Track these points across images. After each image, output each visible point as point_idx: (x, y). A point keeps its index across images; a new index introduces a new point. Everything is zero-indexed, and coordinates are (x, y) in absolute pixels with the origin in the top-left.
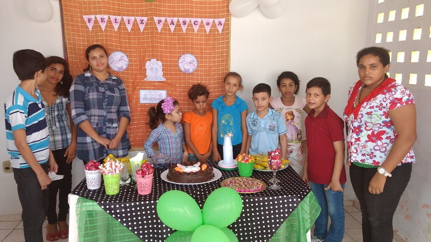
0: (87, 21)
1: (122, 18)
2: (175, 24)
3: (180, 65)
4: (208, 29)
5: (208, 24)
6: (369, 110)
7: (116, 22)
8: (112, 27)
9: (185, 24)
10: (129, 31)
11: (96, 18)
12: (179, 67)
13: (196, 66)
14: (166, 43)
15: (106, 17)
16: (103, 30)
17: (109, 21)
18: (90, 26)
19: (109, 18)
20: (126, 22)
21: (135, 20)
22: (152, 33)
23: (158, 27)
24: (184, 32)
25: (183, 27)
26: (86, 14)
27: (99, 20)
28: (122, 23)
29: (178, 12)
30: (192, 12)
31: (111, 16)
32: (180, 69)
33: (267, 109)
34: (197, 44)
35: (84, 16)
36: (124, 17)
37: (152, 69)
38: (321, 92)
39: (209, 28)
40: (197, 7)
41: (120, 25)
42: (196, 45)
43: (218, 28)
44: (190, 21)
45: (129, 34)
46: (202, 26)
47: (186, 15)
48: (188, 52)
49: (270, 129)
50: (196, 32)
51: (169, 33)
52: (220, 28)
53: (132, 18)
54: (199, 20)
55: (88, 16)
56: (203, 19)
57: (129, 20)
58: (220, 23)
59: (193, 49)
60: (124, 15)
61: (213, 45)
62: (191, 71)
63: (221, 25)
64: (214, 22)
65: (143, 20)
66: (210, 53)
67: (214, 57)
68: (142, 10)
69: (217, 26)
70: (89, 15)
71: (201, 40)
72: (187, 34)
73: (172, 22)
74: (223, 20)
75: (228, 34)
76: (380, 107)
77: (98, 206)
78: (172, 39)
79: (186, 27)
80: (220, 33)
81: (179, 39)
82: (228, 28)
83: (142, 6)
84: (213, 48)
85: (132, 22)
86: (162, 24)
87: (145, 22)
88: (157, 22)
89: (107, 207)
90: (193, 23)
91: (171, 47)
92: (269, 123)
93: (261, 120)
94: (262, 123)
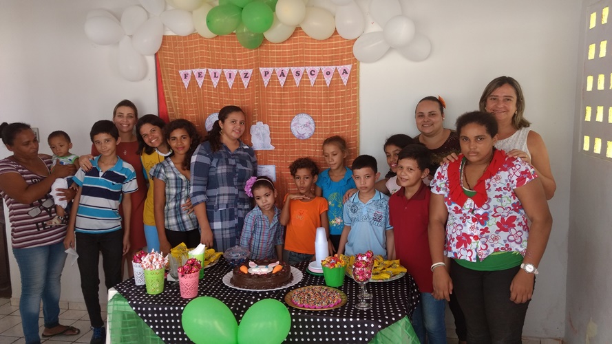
0: (183, 77)
1: (223, 72)
2: (286, 75)
3: (293, 128)
4: (328, 80)
5: (328, 73)
6: (498, 193)
7: (215, 77)
8: (211, 83)
9: (299, 75)
10: (230, 87)
11: (192, 73)
12: (291, 131)
13: (313, 129)
14: (274, 101)
15: (204, 71)
16: (200, 87)
17: (208, 76)
18: (186, 83)
19: (207, 72)
20: (227, 76)
21: (238, 73)
22: (258, 89)
23: (264, 80)
24: (297, 85)
25: (296, 79)
26: (182, 69)
27: (196, 75)
28: (223, 78)
29: (290, 59)
30: (307, 58)
31: (209, 70)
32: (293, 134)
33: (373, 190)
34: (314, 101)
35: (180, 71)
36: (224, 70)
37: (258, 134)
38: (417, 166)
39: (330, 79)
40: (313, 52)
41: (220, 80)
42: (312, 102)
43: (342, 78)
44: (305, 71)
45: (230, 91)
46: (320, 76)
47: (300, 63)
48: (303, 112)
49: (375, 219)
50: (312, 85)
51: (278, 88)
52: (345, 78)
53: (234, 72)
54: (317, 69)
55: (184, 71)
56: (322, 67)
57: (230, 74)
58: (345, 72)
59: (308, 106)
60: (224, 67)
61: (336, 102)
62: (307, 136)
63: (347, 73)
64: (336, 70)
65: (247, 74)
66: (331, 113)
67: (337, 118)
68: (246, 62)
69: (341, 76)
70: (186, 69)
71: (320, 95)
72: (301, 88)
73: (282, 73)
74: (349, 67)
75: (357, 85)
76: (508, 188)
77: (130, 307)
78: (281, 95)
79: (300, 79)
80: (345, 84)
81: (291, 95)
82: (356, 78)
83: (245, 56)
84: (336, 105)
85: (233, 76)
86: (269, 76)
87: (249, 75)
88: (263, 74)
89: (139, 309)
90: (308, 73)
91: (281, 106)
92: (374, 210)
93: (363, 205)
94: (365, 209)
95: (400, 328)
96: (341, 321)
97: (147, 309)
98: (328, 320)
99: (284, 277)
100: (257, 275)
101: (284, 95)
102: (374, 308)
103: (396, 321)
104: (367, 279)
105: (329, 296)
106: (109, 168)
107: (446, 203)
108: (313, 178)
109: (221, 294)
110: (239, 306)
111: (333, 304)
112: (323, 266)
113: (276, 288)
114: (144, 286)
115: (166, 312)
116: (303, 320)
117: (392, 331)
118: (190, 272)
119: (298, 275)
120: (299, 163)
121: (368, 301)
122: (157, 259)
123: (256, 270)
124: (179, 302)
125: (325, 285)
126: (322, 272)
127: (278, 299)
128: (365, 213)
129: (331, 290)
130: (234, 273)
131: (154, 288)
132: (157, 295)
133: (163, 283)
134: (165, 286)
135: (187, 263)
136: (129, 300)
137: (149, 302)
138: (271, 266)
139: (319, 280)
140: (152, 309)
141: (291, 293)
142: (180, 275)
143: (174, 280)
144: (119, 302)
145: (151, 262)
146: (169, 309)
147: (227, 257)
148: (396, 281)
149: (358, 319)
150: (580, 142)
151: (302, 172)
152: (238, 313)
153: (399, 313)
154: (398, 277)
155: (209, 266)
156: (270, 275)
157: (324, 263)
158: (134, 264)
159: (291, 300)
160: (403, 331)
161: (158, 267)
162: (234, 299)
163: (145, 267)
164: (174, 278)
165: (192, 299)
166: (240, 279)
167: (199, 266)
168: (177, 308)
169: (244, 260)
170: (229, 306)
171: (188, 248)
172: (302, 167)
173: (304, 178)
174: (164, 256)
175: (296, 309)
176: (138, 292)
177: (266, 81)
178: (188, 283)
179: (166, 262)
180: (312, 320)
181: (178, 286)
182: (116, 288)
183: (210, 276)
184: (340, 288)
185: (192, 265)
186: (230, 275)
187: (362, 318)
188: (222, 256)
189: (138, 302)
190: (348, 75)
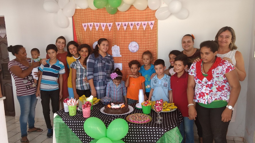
0: (84, 26)
1: (100, 24)
2: (127, 25)
3: (129, 48)
4: (144, 27)
5: (144, 24)
6: (217, 75)
7: (97, 26)
8: (95, 29)
9: (132, 25)
10: (103, 31)
11: (88, 25)
12: (129, 49)
13: (138, 48)
14: (122, 36)
15: (92, 24)
16: (91, 30)
17: (94, 26)
18: (85, 29)
20: (102, 26)
21: (107, 24)
22: (115, 31)
23: (118, 27)
24: (132, 30)
25: (131, 27)
26: (83, 23)
27: (89, 26)
28: (100, 27)
29: (129, 19)
30: (136, 18)
31: (95, 23)
32: (129, 50)
33: (163, 74)
34: (138, 36)
35: (83, 24)
36: (101, 23)
37: (115, 50)
38: (183, 64)
39: (145, 27)
40: (138, 16)
43: (151, 27)
45: (103, 32)
46: (141, 25)
47: (133, 20)
48: (134, 41)
49: (164, 86)
50: (138, 30)
51: (123, 31)
52: (152, 27)
53: (105, 24)
54: (140, 23)
56: (142, 22)
57: (103, 25)
59: (136, 39)
60: (101, 22)
61: (148, 37)
62: (135, 51)
64: (148, 23)
65: (110, 25)
66: (146, 41)
67: (148, 43)
68: (110, 20)
69: (150, 26)
70: (85, 23)
71: (141, 34)
72: (133, 31)
73: (125, 24)
74: (153, 22)
75: (157, 29)
76: (222, 73)
77: (62, 121)
78: (125, 34)
79: (132, 27)
80: (152, 29)
81: (129, 34)
82: (156, 26)
83: (110, 17)
84: (148, 38)
85: (105, 26)
86: (120, 26)
87: (111, 25)
88: (117, 25)
89: (66, 122)
90: (136, 25)
91: (125, 38)
92: (164, 82)
93: (159, 80)
94: (160, 82)
95: (174, 131)
96: (150, 128)
97: (69, 122)
98: (144, 128)
99: (126, 109)
100: (114, 108)
101: (126, 34)
102: (163, 123)
103: (173, 128)
104: (161, 111)
105: (144, 118)
106: (54, 64)
107: (195, 79)
108: (138, 69)
109: (100, 116)
110: (107, 121)
111: (146, 121)
112: (142, 105)
113: (122, 114)
114: (68, 112)
115: (77, 123)
116: (134, 127)
117: (171, 132)
118: (87, 107)
119: (131, 109)
120: (133, 62)
121: (161, 120)
122: (74, 102)
123: (114, 106)
124: (82, 119)
125: (143, 113)
126: (141, 108)
127: (123, 118)
128: (160, 83)
129: (145, 115)
130: (105, 108)
131: (72, 113)
132: (74, 116)
133: (76, 111)
134: (77, 113)
135: (86, 103)
136: (62, 118)
137: (70, 119)
138: (120, 105)
139: (140, 111)
140: (72, 122)
141: (129, 116)
142: (83, 108)
143: (80, 110)
144: (58, 119)
145: (71, 103)
146: (78, 122)
147: (102, 101)
148: (173, 112)
149: (157, 127)
150: (253, 54)
151: (134, 66)
152: (107, 124)
153: (174, 125)
154: (174, 110)
155: (95, 105)
156: (120, 108)
157: (142, 104)
158: (64, 103)
159: (129, 119)
160: (175, 133)
161: (74, 105)
162: (105, 118)
163: (69, 105)
164: (80, 109)
165: (88, 118)
166: (107, 110)
167: (90, 104)
168: (82, 122)
169: (109, 102)
170: (103, 121)
171: (86, 97)
172: (134, 64)
173: (135, 69)
174: (76, 100)
175: (131, 123)
176: (66, 115)
177: (118, 28)
178: (86, 111)
179: (77, 102)
180: (137, 127)
181: (82, 113)
182: (57, 113)
183: (95, 109)
184: (149, 114)
185: (88, 104)
186: (103, 108)
187: (158, 127)
188: (100, 101)
189: (66, 119)
190: (153, 25)
